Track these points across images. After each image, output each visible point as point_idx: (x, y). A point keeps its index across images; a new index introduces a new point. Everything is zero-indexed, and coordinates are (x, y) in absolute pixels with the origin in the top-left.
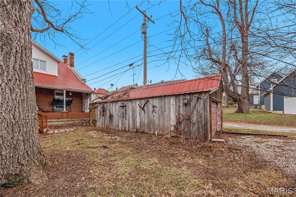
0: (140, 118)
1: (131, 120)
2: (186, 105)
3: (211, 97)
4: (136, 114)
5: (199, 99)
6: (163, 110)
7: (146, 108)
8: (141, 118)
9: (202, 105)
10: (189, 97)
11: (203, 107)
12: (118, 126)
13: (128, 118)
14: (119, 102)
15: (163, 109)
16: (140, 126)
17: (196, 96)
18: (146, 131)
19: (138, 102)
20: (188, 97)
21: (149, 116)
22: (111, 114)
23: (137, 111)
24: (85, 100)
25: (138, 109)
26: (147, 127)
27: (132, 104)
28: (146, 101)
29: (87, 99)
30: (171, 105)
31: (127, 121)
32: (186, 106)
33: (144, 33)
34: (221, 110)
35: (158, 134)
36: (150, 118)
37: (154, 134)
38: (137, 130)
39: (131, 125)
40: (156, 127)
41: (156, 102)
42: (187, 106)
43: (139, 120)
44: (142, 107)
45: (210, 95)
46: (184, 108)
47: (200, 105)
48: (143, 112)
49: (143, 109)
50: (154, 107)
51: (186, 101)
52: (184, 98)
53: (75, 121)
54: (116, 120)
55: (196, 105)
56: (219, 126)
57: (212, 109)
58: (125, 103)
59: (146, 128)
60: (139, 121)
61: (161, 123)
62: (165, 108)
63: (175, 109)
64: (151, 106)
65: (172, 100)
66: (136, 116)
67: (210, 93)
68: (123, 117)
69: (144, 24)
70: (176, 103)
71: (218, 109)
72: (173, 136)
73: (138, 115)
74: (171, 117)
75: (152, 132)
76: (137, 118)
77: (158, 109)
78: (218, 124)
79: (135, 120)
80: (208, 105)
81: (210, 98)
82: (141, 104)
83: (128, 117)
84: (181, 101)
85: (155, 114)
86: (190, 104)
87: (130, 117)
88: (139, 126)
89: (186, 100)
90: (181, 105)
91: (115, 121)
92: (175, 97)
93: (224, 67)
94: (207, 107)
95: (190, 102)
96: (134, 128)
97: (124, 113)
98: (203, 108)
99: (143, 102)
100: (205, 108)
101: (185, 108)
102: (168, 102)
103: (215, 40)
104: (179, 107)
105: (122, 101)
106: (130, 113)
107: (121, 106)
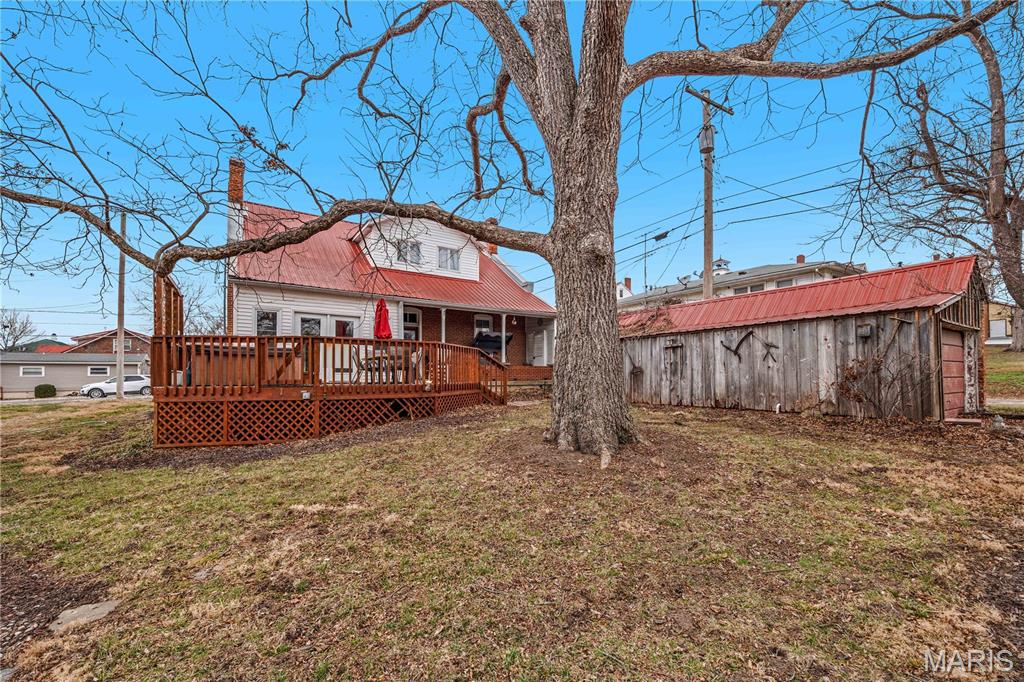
0: (727, 373)
1: (698, 379)
2: (865, 339)
3: (941, 320)
4: (714, 365)
5: (906, 325)
6: (795, 354)
7: (743, 351)
8: (730, 374)
9: (912, 339)
10: (875, 321)
11: (917, 342)
12: (658, 394)
13: (689, 377)
14: (662, 339)
15: (796, 350)
16: (728, 391)
17: (896, 317)
18: (744, 403)
19: (719, 338)
20: (873, 322)
21: (752, 368)
22: (637, 365)
23: (718, 357)
24: (535, 334)
25: (719, 354)
26: (747, 395)
27: (700, 340)
28: (743, 335)
29: (541, 332)
30: (822, 340)
31: (685, 384)
32: (865, 342)
33: (707, 150)
34: (979, 354)
35: (780, 411)
36: (756, 372)
37: (770, 410)
38: (716, 401)
39: (698, 392)
40: (774, 394)
41: (776, 335)
42: (869, 341)
43: (723, 378)
44: (734, 348)
45: (937, 315)
46: (860, 346)
47: (907, 338)
48: (735, 360)
49: (736, 352)
50: (768, 346)
51: (865, 331)
52: (859, 324)
53: (523, 388)
54: (651, 382)
55: (897, 338)
56: (970, 398)
57: (945, 349)
58: (681, 340)
59: (743, 397)
60: (724, 382)
61: (792, 382)
62: (802, 347)
63: (832, 350)
64: (760, 345)
65: (824, 331)
66: (714, 369)
67: (937, 311)
68: (674, 373)
69: (706, 128)
70: (835, 335)
71: (966, 350)
72: (827, 414)
73: (719, 367)
74: (820, 368)
75: (762, 407)
76: (718, 375)
77: (780, 351)
78: (967, 392)
79: (709, 380)
80: (932, 337)
81: (938, 320)
82: (731, 341)
83: (689, 372)
84: (850, 331)
85: (771, 363)
86: (878, 338)
87: (695, 373)
88: (724, 392)
89: (864, 328)
90: (852, 339)
91: (648, 382)
92: (832, 322)
93: (998, 208)
94: (928, 342)
95: (878, 332)
96: (708, 398)
97: (677, 363)
98: (917, 346)
99: (736, 337)
100: (921, 344)
101: (864, 348)
102: (811, 335)
103: (954, 119)
104: (845, 344)
105: (672, 334)
106: (695, 362)
107: (667, 348)
